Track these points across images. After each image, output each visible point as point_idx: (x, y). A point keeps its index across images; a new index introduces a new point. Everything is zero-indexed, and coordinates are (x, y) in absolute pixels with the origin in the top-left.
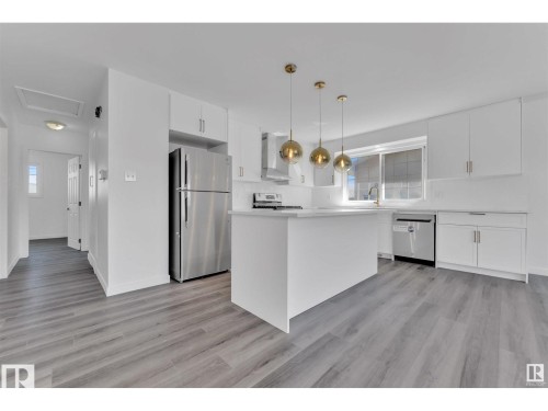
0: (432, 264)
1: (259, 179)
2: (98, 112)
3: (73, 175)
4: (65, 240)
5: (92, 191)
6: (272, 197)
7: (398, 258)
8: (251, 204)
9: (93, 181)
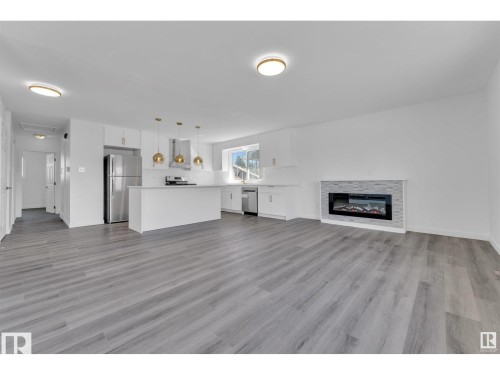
0: (256, 214)
1: (168, 168)
2: (66, 136)
3: (50, 165)
4: (45, 209)
5: (62, 176)
6: (179, 178)
7: (246, 213)
8: (164, 182)
9: (63, 171)
